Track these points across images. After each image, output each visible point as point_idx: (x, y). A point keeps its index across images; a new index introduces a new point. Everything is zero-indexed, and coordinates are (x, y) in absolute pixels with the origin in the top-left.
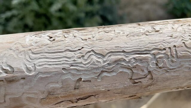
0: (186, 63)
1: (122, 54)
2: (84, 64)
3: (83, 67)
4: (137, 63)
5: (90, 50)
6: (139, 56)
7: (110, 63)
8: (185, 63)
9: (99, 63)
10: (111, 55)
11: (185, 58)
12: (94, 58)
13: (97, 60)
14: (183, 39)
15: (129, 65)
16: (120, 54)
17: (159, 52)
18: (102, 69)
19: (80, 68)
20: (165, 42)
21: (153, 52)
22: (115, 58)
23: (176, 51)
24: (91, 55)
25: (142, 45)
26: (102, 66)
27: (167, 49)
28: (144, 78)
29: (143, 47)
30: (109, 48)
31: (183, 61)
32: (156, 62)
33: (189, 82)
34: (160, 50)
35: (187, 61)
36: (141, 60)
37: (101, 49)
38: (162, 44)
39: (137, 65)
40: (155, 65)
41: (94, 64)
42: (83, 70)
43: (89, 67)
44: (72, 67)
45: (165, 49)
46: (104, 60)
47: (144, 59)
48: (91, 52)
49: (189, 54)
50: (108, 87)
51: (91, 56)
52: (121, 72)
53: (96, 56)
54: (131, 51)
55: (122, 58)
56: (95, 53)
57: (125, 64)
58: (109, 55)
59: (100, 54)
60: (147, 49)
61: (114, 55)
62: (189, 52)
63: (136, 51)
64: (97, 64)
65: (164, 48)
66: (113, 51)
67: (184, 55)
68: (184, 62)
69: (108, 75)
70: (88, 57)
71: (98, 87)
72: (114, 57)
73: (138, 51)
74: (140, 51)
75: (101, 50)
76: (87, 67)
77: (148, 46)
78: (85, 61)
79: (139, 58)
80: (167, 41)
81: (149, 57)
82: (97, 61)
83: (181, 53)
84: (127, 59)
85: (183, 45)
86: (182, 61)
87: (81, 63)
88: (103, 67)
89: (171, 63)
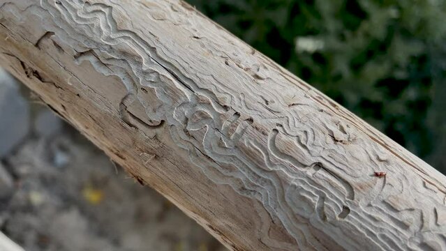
0: (244, 171)
1: (149, 52)
2: (77, 17)
3: (72, 19)
4: (155, 88)
5: (109, 4)
6: (169, 79)
7: (115, 48)
8: (241, 168)
9: (98, 34)
10: (129, 38)
11: (249, 160)
12: (101, 20)
13: (101, 26)
14: (285, 126)
15: (140, 79)
16: (145, 49)
17: (210, 104)
18: (93, 47)
19: (66, 18)
20: (240, 99)
21: (200, 93)
22: (128, 47)
23: (243, 131)
24: (101, 11)
25: (193, 67)
26: (98, 41)
27: (231, 112)
28: (147, 125)
29: (192, 71)
30: (138, 26)
31: (241, 162)
32: (189, 117)
33: (229, 223)
34: (218, 102)
35: (250, 169)
36: (166, 88)
37: (127, 16)
38: (232, 96)
39: (152, 90)
40: (183, 119)
41: (90, 27)
42: (67, 23)
43: (80, 26)
44: (57, 6)
45: (225, 108)
46: (111, 36)
47: (173, 92)
48: (108, 9)
49: (265, 159)
50: (81, 88)
51: (100, 14)
52: (117, 79)
53: (106, 21)
54: (166, 59)
55: (140, 58)
56: (111, 15)
57: (135, 72)
58: (127, 35)
59: (114, 21)
60: (197, 81)
61: (134, 41)
62: (267, 154)
63: (176, 68)
64: (94, 31)
65: (227, 105)
66: (140, 34)
67: (251, 152)
68: (241, 164)
69: (96, 66)
70: (94, 12)
71: (66, 73)
72: (128, 45)
73: (178, 70)
74: (181, 73)
75: (124, 17)
76: (77, 24)
77: (205, 77)
78: (83, 14)
79: (168, 82)
80: (247, 100)
81: (185, 96)
82: (100, 28)
83: (249, 143)
84: (145, 67)
85: (271, 134)
86: (240, 160)
87: (75, 10)
88: (99, 45)
89: (214, 143)
